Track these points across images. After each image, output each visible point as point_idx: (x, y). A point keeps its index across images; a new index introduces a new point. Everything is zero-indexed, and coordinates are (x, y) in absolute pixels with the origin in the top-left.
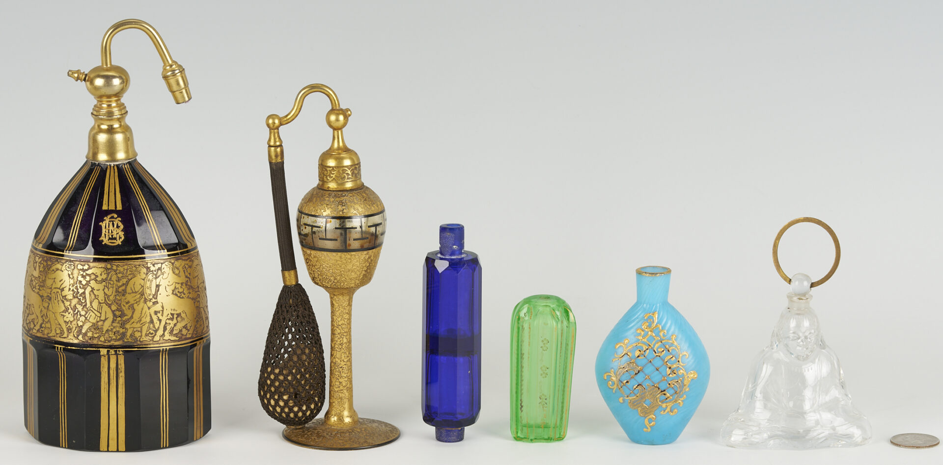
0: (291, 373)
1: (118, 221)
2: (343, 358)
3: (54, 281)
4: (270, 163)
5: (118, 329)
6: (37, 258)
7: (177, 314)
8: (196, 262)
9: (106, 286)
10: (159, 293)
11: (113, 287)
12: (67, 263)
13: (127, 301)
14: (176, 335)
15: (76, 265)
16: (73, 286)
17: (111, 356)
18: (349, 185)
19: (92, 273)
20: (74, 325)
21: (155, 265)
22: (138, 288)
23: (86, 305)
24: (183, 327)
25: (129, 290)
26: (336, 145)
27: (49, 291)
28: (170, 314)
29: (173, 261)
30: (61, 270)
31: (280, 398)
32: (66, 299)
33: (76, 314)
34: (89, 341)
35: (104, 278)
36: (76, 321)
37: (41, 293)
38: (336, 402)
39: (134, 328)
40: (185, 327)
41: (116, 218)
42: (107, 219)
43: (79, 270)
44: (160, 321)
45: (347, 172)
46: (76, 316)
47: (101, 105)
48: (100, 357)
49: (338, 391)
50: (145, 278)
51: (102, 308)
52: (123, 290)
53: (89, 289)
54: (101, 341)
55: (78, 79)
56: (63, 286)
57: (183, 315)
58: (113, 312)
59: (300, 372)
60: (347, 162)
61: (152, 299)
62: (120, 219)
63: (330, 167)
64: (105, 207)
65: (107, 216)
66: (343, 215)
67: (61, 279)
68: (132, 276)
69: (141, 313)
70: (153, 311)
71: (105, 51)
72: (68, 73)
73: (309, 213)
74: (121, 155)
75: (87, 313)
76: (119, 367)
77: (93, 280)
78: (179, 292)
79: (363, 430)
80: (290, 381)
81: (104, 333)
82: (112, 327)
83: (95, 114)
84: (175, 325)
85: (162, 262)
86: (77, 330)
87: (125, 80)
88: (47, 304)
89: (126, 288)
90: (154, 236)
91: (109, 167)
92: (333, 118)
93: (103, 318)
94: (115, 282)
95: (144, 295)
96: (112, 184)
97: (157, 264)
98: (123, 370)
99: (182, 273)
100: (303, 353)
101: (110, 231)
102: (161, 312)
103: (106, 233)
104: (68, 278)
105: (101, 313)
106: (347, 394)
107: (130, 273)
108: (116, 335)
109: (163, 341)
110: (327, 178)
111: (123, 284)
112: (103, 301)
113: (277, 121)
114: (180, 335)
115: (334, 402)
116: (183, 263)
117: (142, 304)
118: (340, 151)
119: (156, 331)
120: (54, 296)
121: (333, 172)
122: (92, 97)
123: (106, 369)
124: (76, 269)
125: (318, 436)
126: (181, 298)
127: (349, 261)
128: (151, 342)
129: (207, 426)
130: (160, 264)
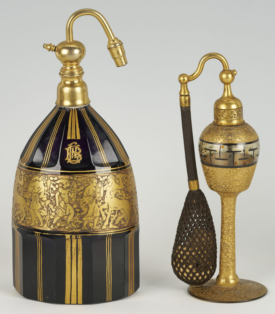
0: (194, 250)
1: (77, 147)
2: (230, 239)
3: (34, 188)
4: (181, 107)
5: (77, 221)
6: (22, 172)
7: (118, 211)
8: (130, 175)
9: (70, 192)
10: (105, 196)
11: (74, 192)
12: (43, 176)
13: (84, 201)
14: (117, 225)
15: (49, 177)
16: (47, 191)
17: (73, 240)
18: (235, 122)
19: (60, 183)
20: (47, 218)
21: (103, 177)
22: (91, 193)
23: (56, 205)
24: (122, 219)
25: (85, 194)
26: (226, 95)
27: (30, 195)
28: (113, 211)
29: (115, 174)
30: (39, 181)
31: (187, 267)
32: (42, 200)
33: (49, 210)
34: (58, 229)
35: (68, 186)
36: (49, 215)
37: (25, 196)
38: (225, 270)
39: (89, 220)
40: (123, 219)
41: (76, 145)
42: (70, 146)
43: (51, 180)
44: (106, 215)
45: (234, 113)
46: (49, 212)
47: (66, 67)
48: (65, 240)
49: (226, 262)
50: (96, 186)
51: (67, 206)
52: (81, 194)
53: (58, 194)
54: (66, 229)
55: (50, 50)
56: (40, 192)
57: (122, 211)
58: (74, 209)
59: (199, 249)
60: (234, 107)
61: (101, 200)
62: (79, 146)
63: (222, 110)
64: (69, 138)
65: (70, 144)
66: (231, 143)
67: (39, 187)
68: (87, 185)
69: (94, 210)
70: (102, 208)
71: (69, 31)
72: (43, 46)
73: (208, 141)
74: (79, 102)
75: (56, 210)
76: (79, 247)
77: (60, 187)
78: (119, 195)
79: (243, 288)
80: (194, 255)
81: (68, 223)
82: (74, 220)
83: (62, 73)
84: (116, 218)
85: (108, 175)
86: (49, 222)
87: (82, 51)
88: (28, 204)
89: (83, 193)
90: (102, 157)
91: (71, 110)
92: (224, 76)
93: (67, 213)
94: (76, 189)
95: (96, 197)
96: (73, 122)
97: (104, 176)
98: (81, 249)
99: (121, 182)
100: (203, 236)
101: (72, 154)
102: (107, 209)
103: (70, 155)
104: (44, 186)
105: (66, 210)
106: (232, 264)
107: (86, 182)
108: (76, 225)
109: (109, 229)
110: (220, 117)
111: (82, 190)
112: (68, 202)
113: (186, 79)
114: (120, 225)
115: (223, 270)
116: (122, 175)
117: (94, 204)
118: (229, 99)
119: (104, 222)
120: (34, 199)
121: (224, 113)
122: (60, 62)
123: (69, 249)
124: (49, 180)
125: (213, 293)
126: (120, 199)
127: (236, 174)
128: (100, 230)
129: (137, 286)
130: (107, 177)
